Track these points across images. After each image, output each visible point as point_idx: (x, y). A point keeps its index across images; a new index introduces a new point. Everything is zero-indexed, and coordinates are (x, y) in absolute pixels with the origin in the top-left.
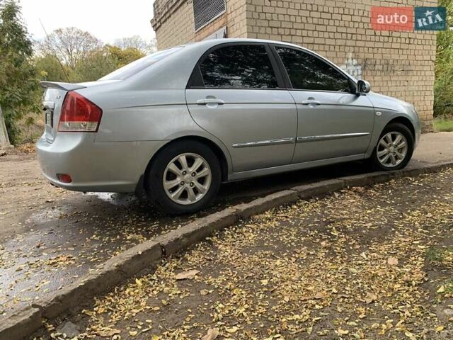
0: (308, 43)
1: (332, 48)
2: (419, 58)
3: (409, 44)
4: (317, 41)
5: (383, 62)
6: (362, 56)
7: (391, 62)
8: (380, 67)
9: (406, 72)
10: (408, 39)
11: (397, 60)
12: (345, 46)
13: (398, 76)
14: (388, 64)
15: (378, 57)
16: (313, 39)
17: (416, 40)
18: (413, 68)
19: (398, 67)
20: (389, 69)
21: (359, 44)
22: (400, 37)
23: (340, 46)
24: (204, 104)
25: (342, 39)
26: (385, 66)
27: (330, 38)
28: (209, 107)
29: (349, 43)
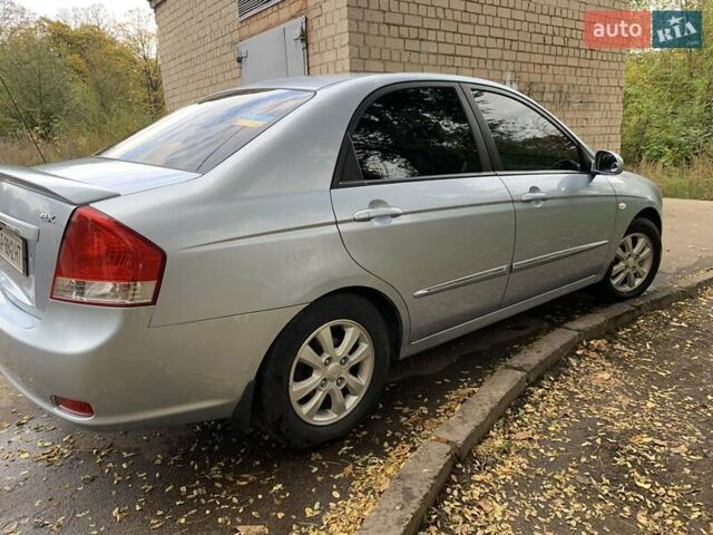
0: (445, 55)
1: (482, 63)
2: (603, 82)
3: (591, 59)
4: (460, 50)
5: (554, 88)
6: (525, 77)
7: (565, 89)
8: (550, 97)
9: (585, 103)
10: (589, 52)
11: (574, 86)
12: (502, 60)
13: (575, 111)
14: (561, 92)
15: (548, 79)
16: (452, 47)
17: (600, 54)
18: (595, 98)
19: (576, 96)
20: (563, 99)
21: (521, 57)
22: (578, 48)
23: (493, 60)
24: (368, 219)
25: (497, 48)
26: (557, 95)
27: (478, 46)
28: (375, 224)
29: (507, 55)
